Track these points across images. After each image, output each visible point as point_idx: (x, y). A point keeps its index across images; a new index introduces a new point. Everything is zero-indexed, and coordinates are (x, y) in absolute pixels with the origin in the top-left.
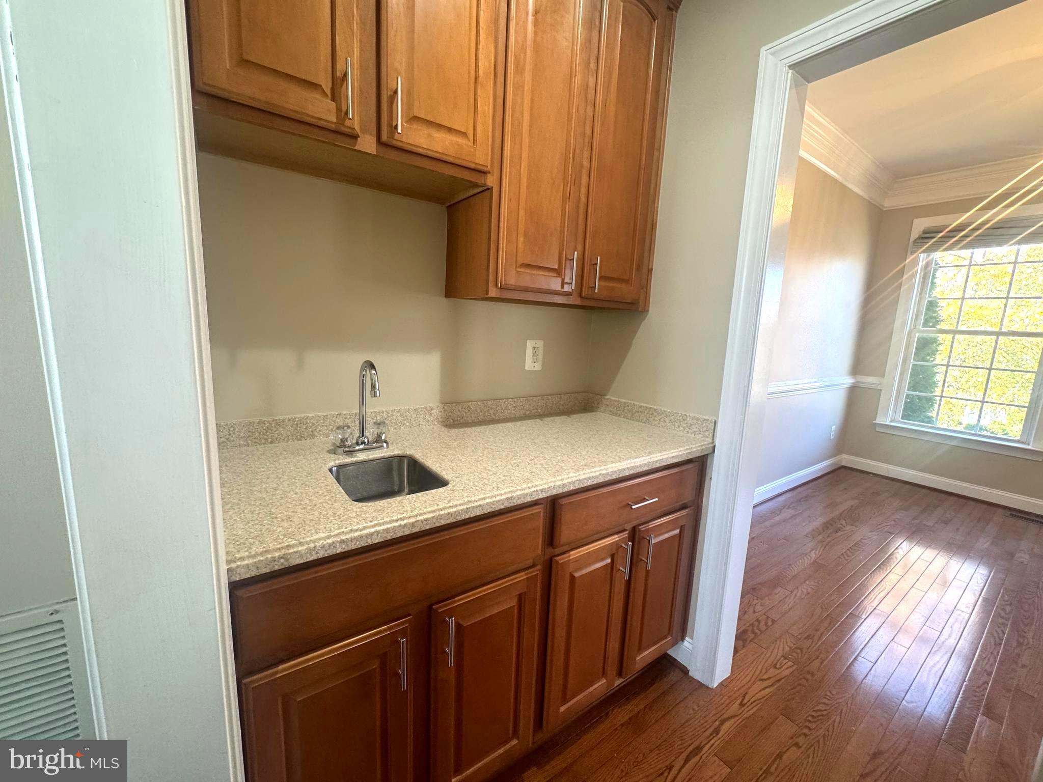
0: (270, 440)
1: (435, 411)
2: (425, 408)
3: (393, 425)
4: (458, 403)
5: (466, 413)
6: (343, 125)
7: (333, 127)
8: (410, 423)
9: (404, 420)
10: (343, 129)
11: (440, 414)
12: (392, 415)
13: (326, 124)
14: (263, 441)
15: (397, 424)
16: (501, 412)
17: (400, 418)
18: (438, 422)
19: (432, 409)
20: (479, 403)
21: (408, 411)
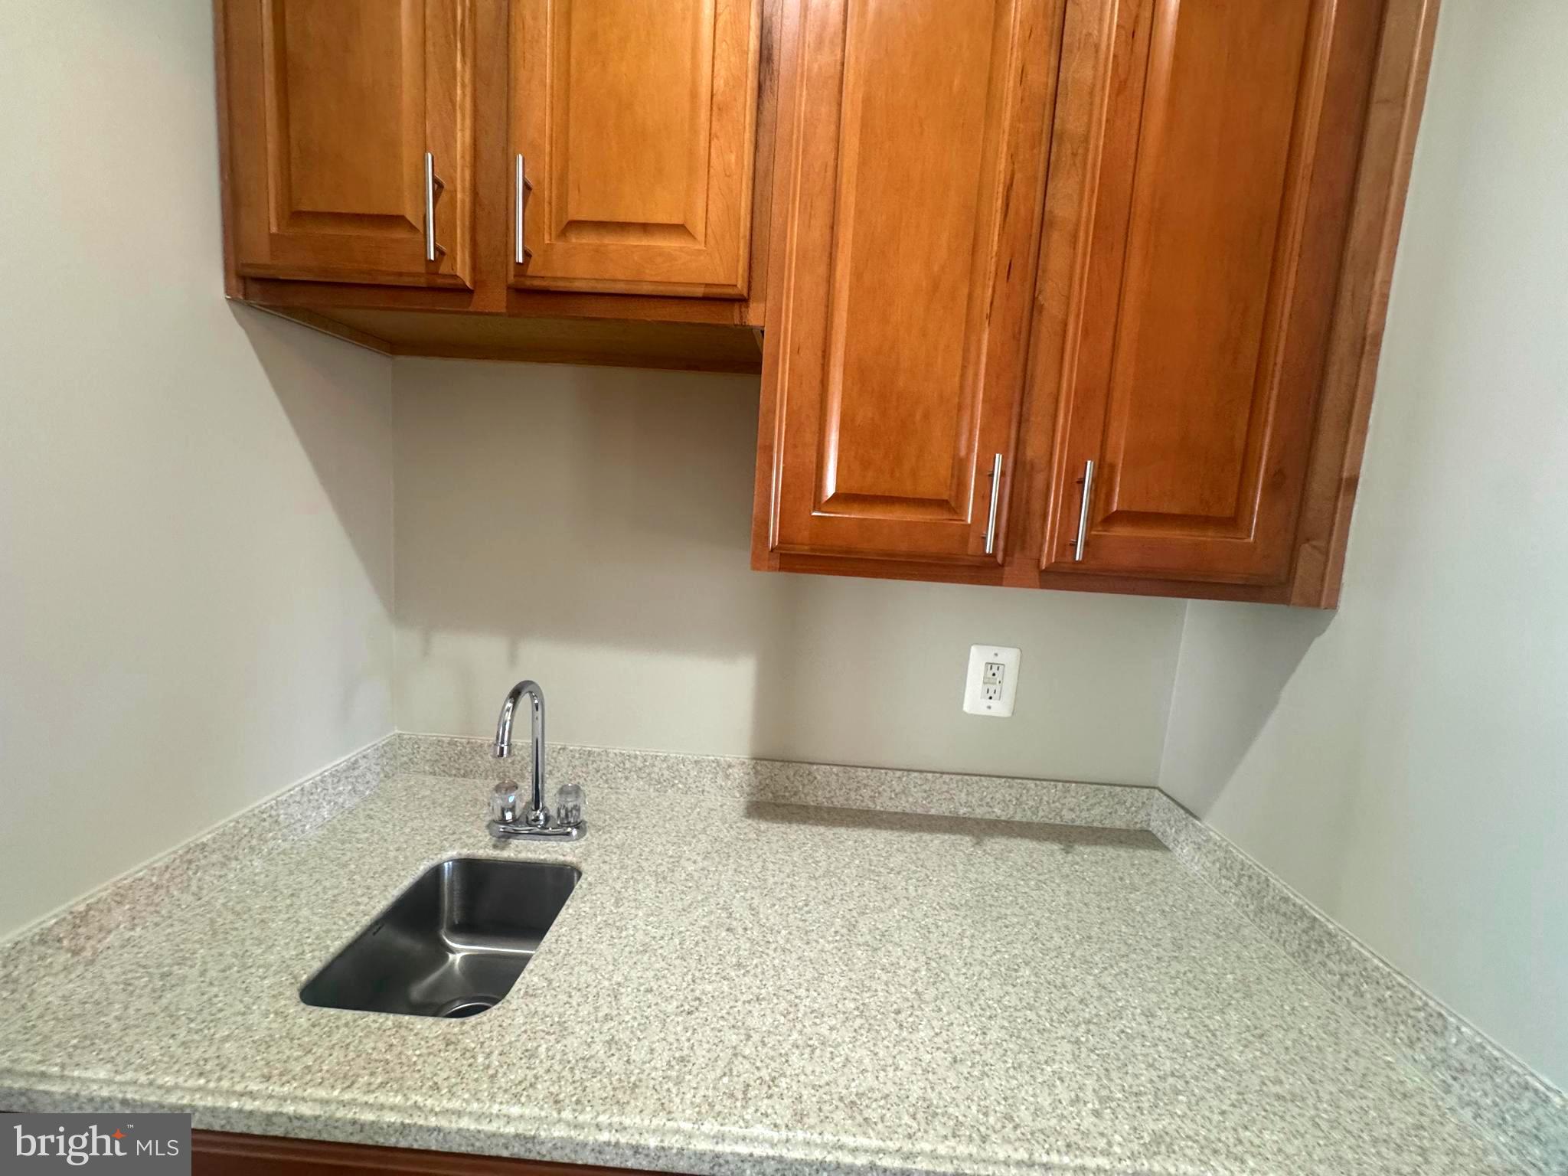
0: (462, 772)
1: (736, 770)
2: (718, 762)
3: (654, 782)
4: (787, 762)
5: (804, 785)
6: (437, 274)
7: (422, 282)
8: (685, 784)
9: (674, 778)
10: (440, 281)
11: (747, 777)
12: (653, 765)
13: (411, 279)
14: (454, 772)
15: (659, 783)
16: (891, 798)
17: (666, 773)
18: (742, 793)
19: (730, 766)
20: (835, 769)
21: (683, 761)
